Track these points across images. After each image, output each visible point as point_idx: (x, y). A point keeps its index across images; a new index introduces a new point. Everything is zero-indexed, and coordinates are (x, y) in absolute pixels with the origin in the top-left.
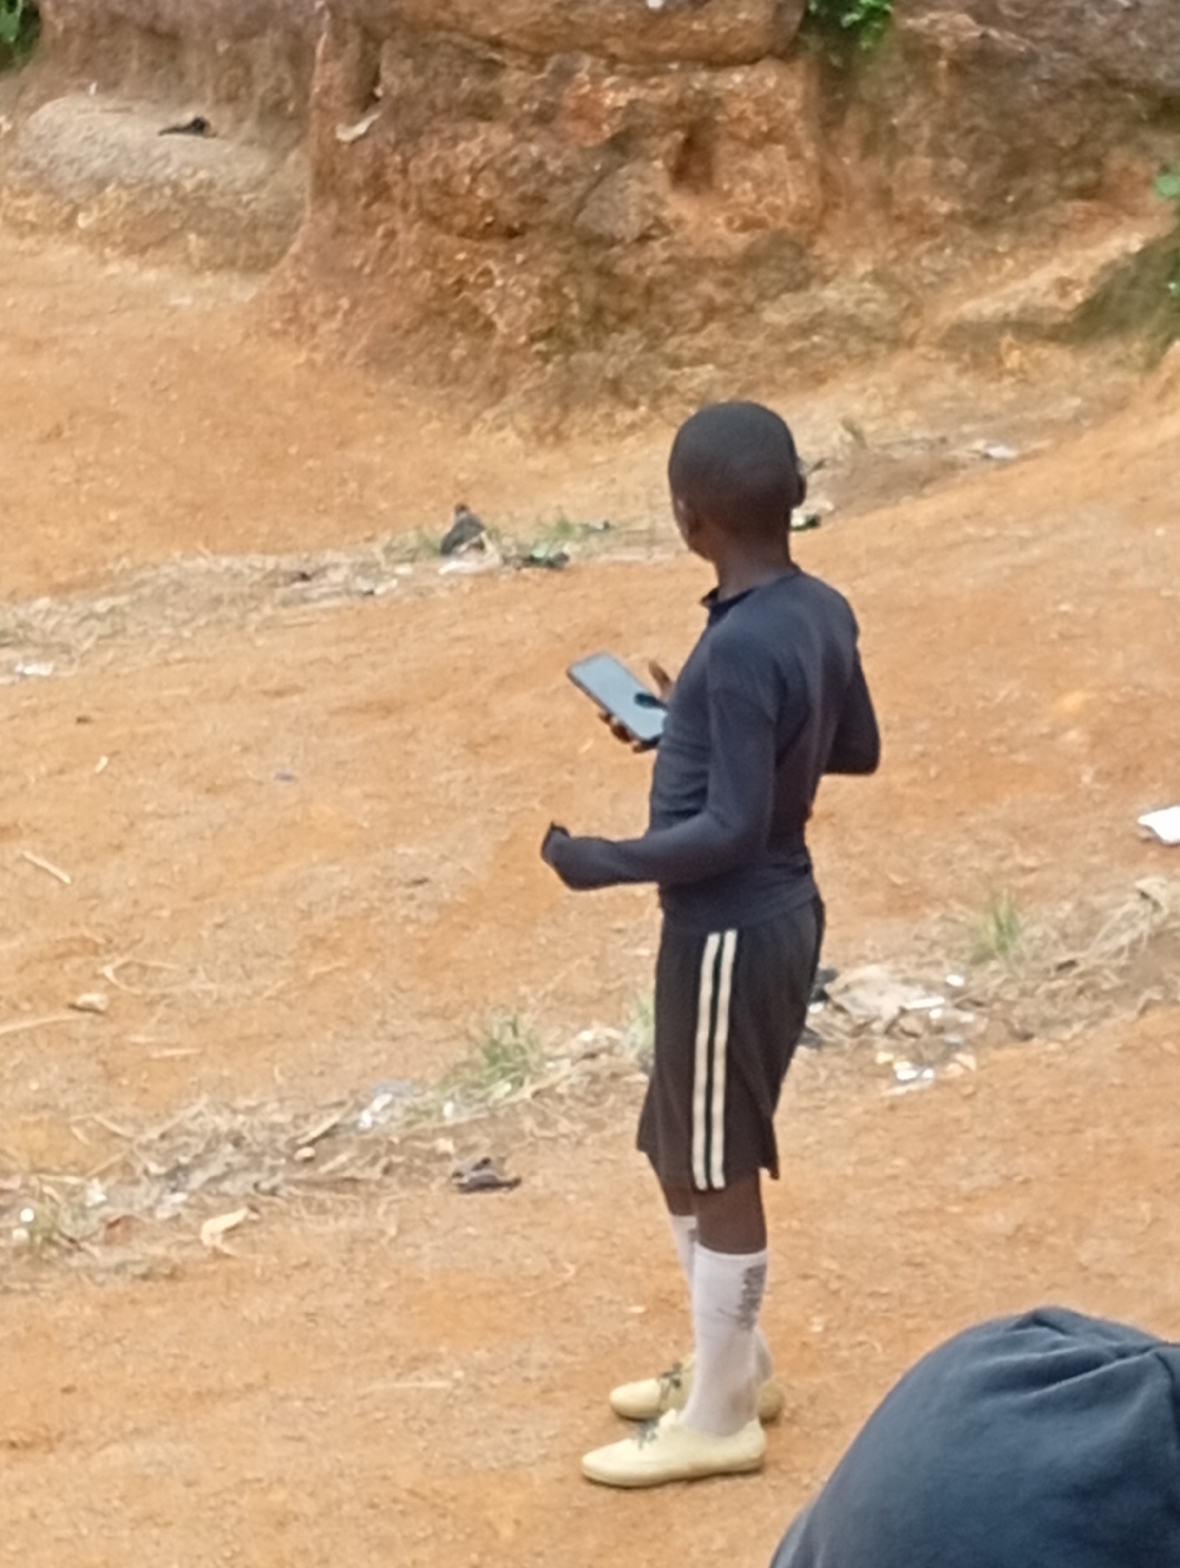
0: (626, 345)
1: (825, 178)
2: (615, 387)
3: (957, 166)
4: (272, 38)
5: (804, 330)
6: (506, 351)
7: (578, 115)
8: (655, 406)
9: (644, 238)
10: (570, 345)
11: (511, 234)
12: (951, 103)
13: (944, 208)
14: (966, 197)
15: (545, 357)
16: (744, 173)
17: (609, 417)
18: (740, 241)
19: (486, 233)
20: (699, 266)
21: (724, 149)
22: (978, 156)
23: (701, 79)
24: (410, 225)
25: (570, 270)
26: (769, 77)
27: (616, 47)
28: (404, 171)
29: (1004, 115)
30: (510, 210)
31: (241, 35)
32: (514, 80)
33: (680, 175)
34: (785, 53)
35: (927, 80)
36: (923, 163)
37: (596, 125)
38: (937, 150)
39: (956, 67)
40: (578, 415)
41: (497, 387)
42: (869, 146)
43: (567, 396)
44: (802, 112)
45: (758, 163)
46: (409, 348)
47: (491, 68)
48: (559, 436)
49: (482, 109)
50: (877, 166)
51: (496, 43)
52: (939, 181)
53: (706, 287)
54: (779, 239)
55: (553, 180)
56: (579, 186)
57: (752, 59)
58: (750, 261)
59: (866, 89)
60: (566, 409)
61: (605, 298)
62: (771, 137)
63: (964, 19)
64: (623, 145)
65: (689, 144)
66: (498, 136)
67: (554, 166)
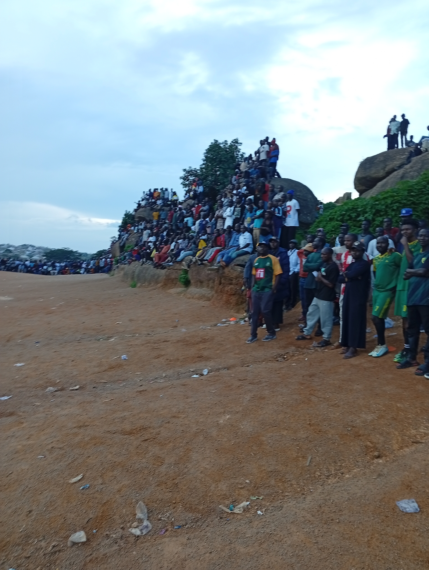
4: (212, 281)
6: (233, 305)
10: (239, 305)
11: (234, 295)
15: (237, 306)
19: (231, 295)
24: (224, 295)
28: (224, 290)
31: (209, 281)
32: (234, 281)
41: (232, 309)
43: (238, 309)
46: (224, 305)
47: (232, 280)
49: (231, 284)
51: (232, 278)
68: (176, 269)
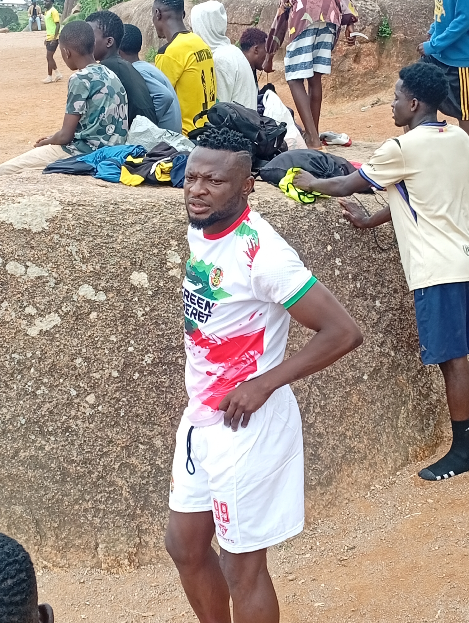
0: (345, 88)
1: (379, 62)
2: (343, 95)
3: (400, 59)
5: (374, 85)
7: (339, 51)
8: (349, 98)
9: (349, 71)
12: (400, 49)
13: (398, 65)
14: (402, 64)
15: (333, 91)
16: (365, 60)
17: (342, 100)
18: (364, 71)
20: (357, 75)
21: (362, 56)
22: (404, 57)
25: (337, 76)
26: (370, 45)
29: (408, 50)
33: (355, 61)
34: (373, 41)
35: (396, 45)
36: (395, 58)
37: (341, 53)
38: (397, 57)
39: (400, 42)
40: (338, 99)
42: (387, 57)
43: (336, 97)
44: (376, 51)
45: (368, 58)
48: (334, 103)
50: (388, 59)
52: (397, 61)
53: (358, 78)
54: (371, 70)
55: (335, 62)
56: (339, 63)
57: (367, 42)
58: (365, 74)
59: (387, 47)
60: (336, 99)
61: (343, 81)
62: (370, 55)
63: (402, 35)
64: (345, 56)
65: (357, 56)
67: (335, 60)
68: (235, 23)
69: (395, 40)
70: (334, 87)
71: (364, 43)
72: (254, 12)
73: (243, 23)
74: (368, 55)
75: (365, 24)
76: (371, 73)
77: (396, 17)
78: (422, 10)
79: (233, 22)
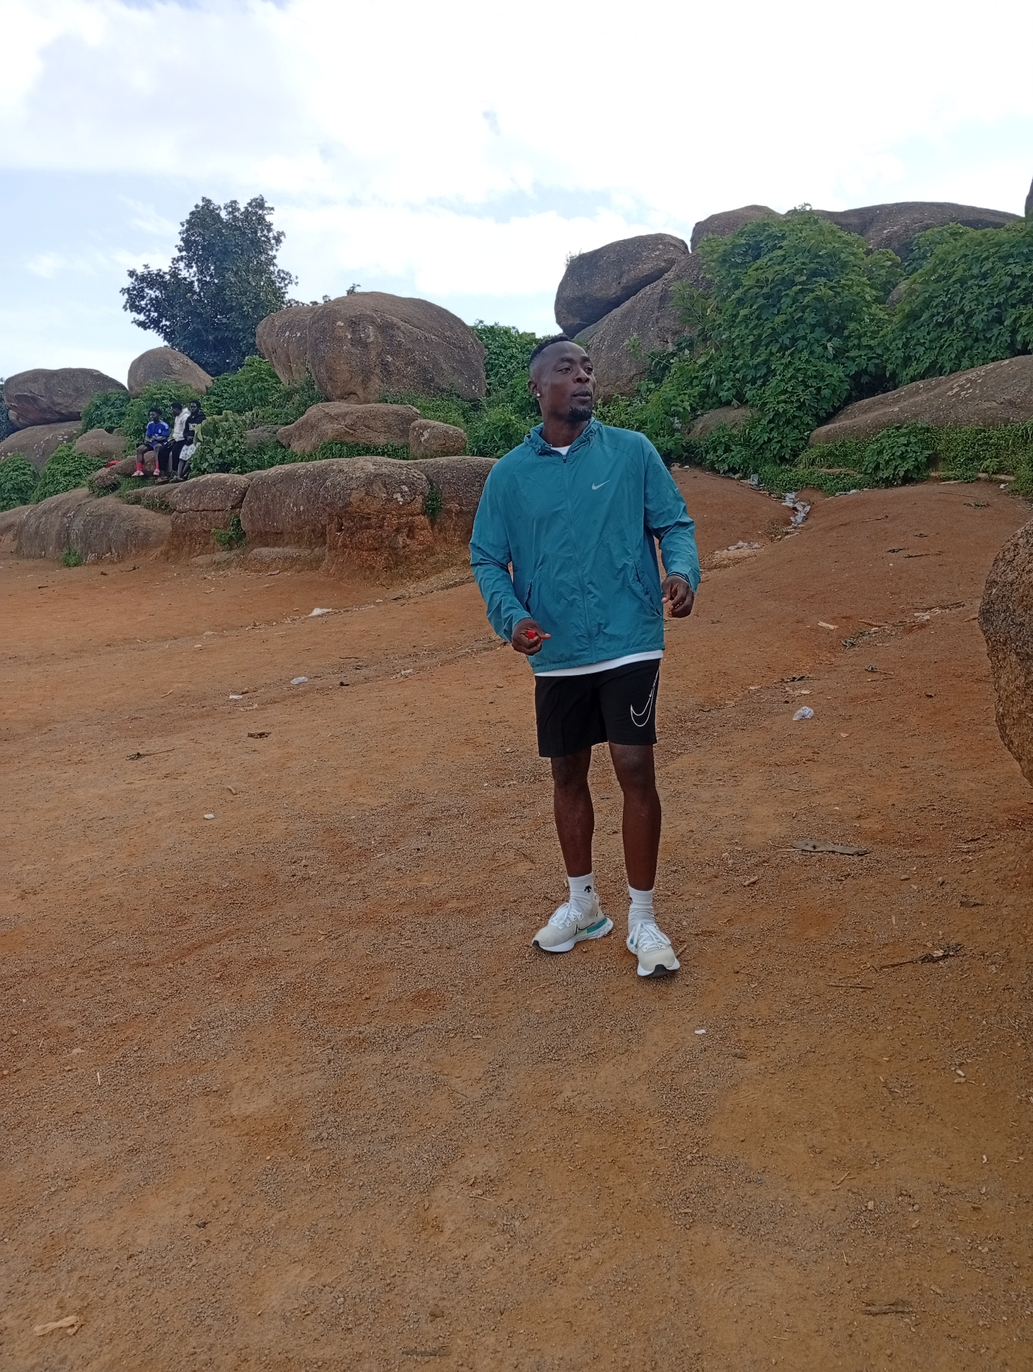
0: (401, 569)
1: (434, 536)
2: (402, 576)
5: (436, 563)
6: (378, 571)
7: (388, 526)
8: (410, 579)
9: (404, 547)
10: (391, 569)
11: (376, 549)
15: (387, 572)
16: (420, 535)
17: (401, 581)
18: (421, 547)
19: (371, 550)
20: (414, 553)
21: (416, 531)
23: (410, 518)
24: (353, 551)
25: (390, 555)
26: (422, 518)
27: (394, 513)
28: (351, 541)
30: (377, 546)
33: (409, 536)
34: (424, 513)
35: (450, 517)
36: (452, 532)
37: (391, 527)
38: (455, 530)
39: (456, 514)
41: (377, 578)
42: (442, 530)
44: (428, 524)
45: (422, 533)
46: (357, 573)
50: (443, 534)
53: (416, 556)
54: (428, 547)
55: (384, 538)
56: (390, 539)
57: (418, 514)
58: (424, 551)
59: (438, 520)
63: (457, 505)
64: (398, 531)
65: (409, 530)
66: (372, 531)
67: (384, 536)
68: (204, 510)
69: (449, 511)
70: (388, 568)
71: (415, 515)
72: (233, 495)
73: (217, 508)
74: (423, 529)
75: (415, 494)
76: (430, 551)
77: (447, 485)
78: (476, 477)
79: (201, 508)
